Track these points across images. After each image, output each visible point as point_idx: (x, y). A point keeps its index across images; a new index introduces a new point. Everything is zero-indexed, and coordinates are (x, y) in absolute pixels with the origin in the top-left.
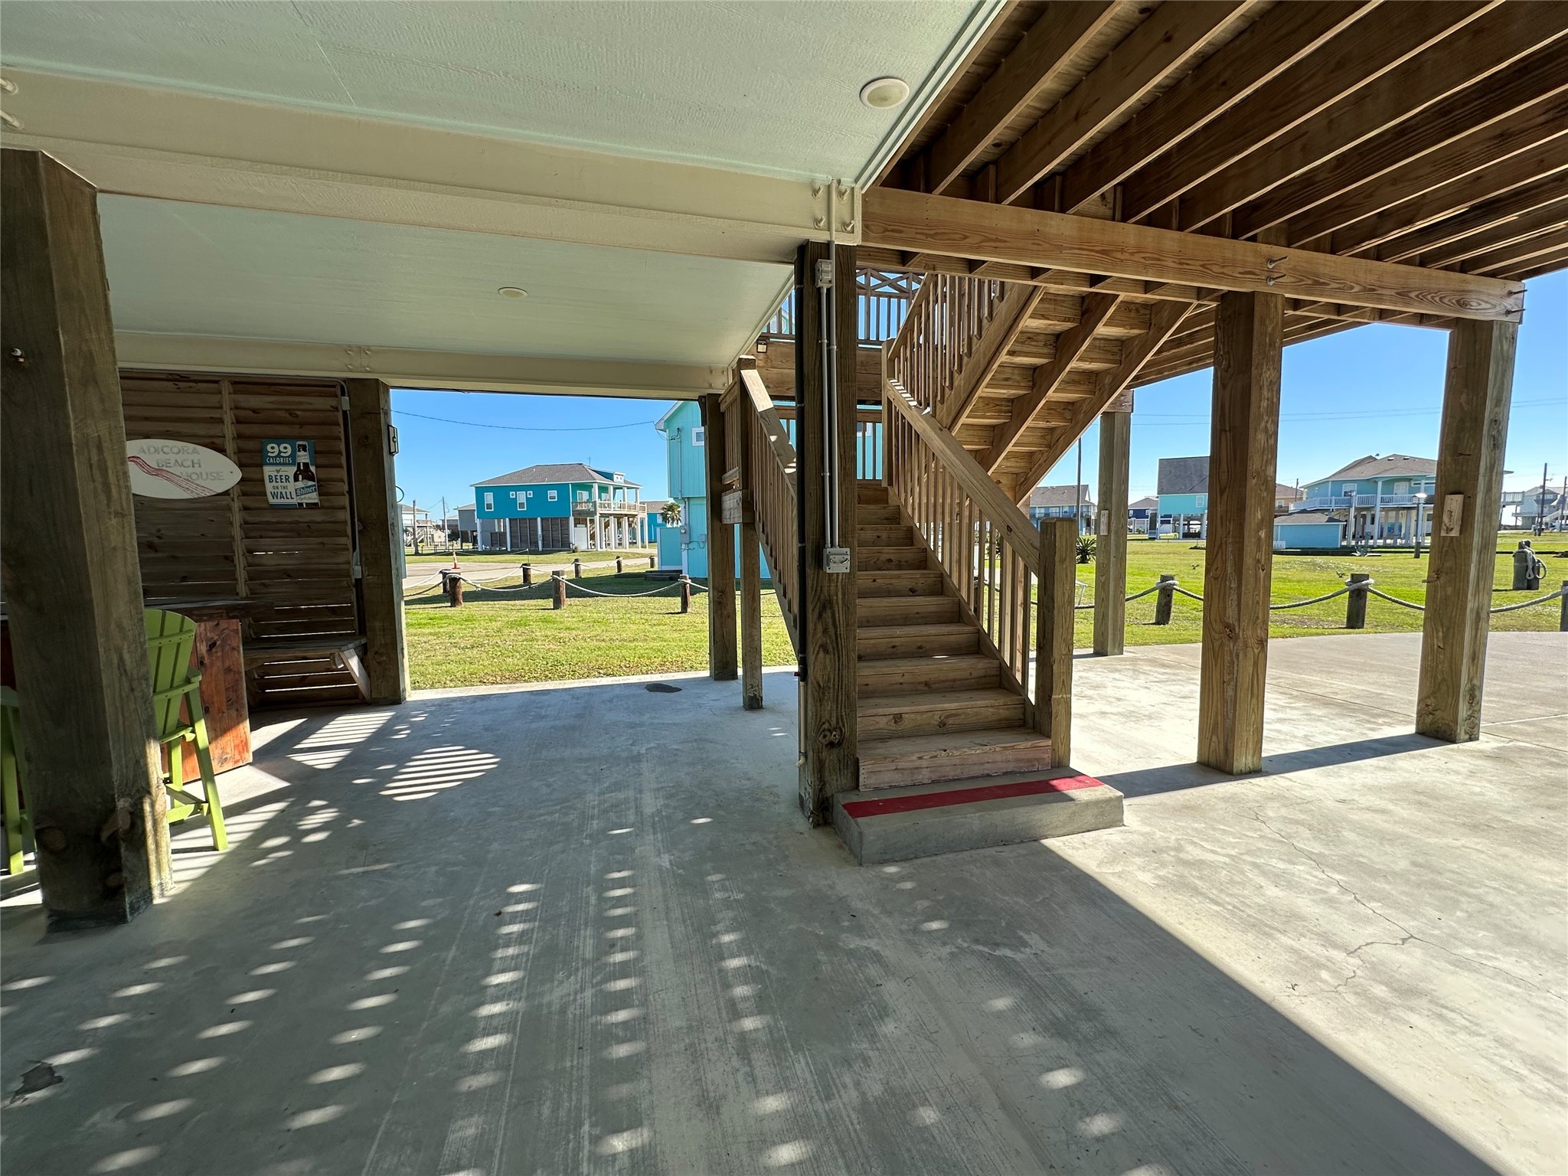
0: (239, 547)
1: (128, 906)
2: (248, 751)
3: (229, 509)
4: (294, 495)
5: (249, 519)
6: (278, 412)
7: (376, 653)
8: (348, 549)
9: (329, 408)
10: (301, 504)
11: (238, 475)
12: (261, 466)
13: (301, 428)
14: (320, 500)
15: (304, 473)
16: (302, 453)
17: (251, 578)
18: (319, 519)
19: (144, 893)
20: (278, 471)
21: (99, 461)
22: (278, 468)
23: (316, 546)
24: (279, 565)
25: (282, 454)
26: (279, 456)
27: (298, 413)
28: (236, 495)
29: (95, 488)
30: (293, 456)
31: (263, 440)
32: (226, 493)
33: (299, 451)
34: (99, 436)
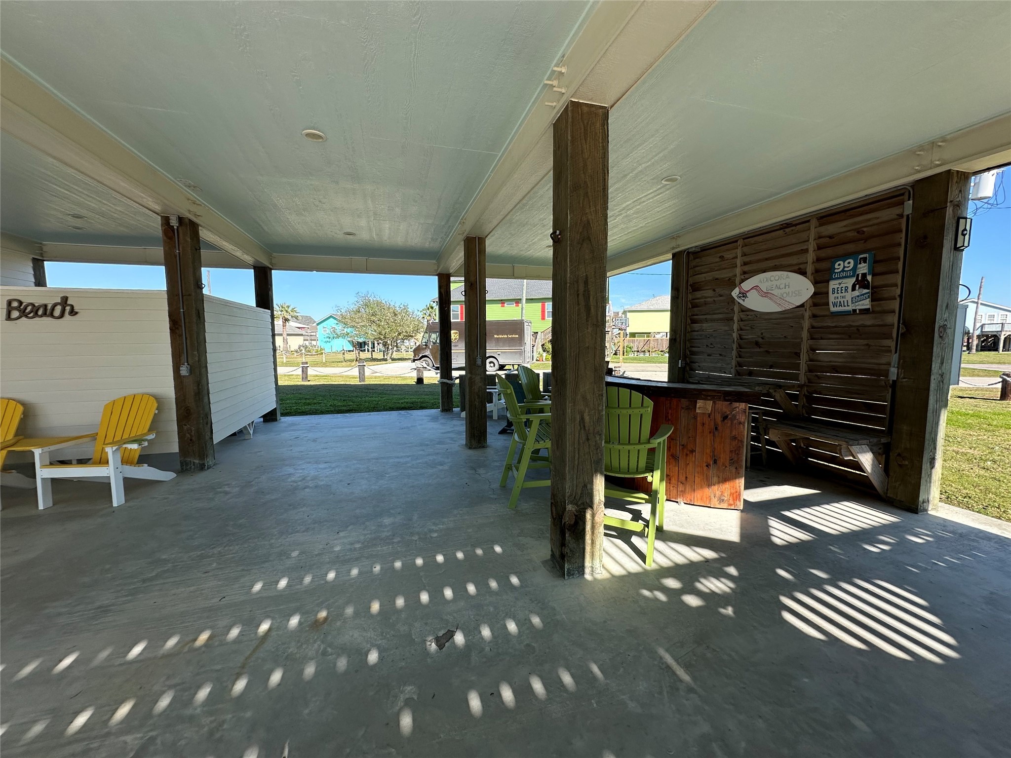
0: (804, 347)
1: (566, 570)
2: (740, 501)
3: (803, 317)
4: (850, 303)
5: (815, 324)
6: (848, 234)
7: (899, 455)
8: (891, 351)
9: (896, 217)
10: (855, 311)
11: (812, 290)
12: (828, 282)
13: (865, 242)
14: (872, 306)
15: (862, 283)
16: (863, 265)
17: (810, 370)
18: (869, 323)
19: (579, 567)
20: (840, 284)
21: (584, 291)
22: (840, 281)
23: (863, 347)
24: (830, 362)
25: (846, 269)
26: (843, 271)
27: (865, 229)
28: (808, 306)
29: (579, 309)
30: (855, 268)
31: (833, 260)
32: (802, 306)
33: (860, 263)
34: (586, 275)
